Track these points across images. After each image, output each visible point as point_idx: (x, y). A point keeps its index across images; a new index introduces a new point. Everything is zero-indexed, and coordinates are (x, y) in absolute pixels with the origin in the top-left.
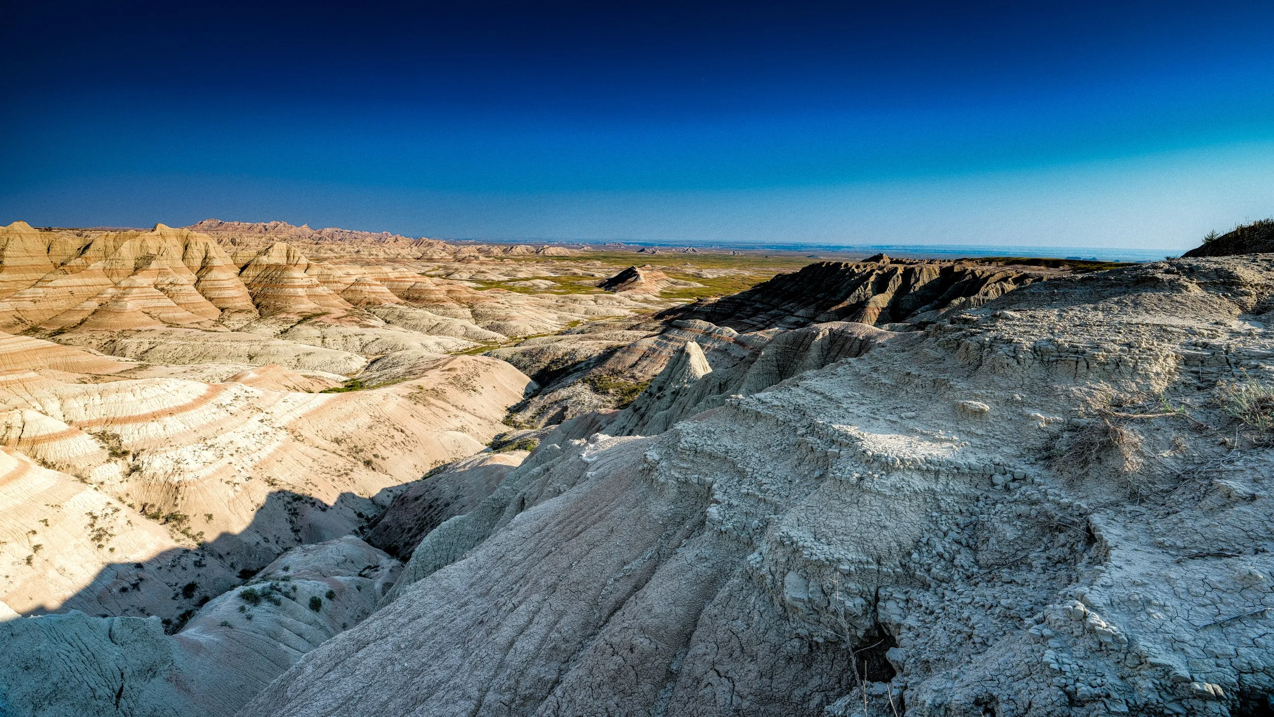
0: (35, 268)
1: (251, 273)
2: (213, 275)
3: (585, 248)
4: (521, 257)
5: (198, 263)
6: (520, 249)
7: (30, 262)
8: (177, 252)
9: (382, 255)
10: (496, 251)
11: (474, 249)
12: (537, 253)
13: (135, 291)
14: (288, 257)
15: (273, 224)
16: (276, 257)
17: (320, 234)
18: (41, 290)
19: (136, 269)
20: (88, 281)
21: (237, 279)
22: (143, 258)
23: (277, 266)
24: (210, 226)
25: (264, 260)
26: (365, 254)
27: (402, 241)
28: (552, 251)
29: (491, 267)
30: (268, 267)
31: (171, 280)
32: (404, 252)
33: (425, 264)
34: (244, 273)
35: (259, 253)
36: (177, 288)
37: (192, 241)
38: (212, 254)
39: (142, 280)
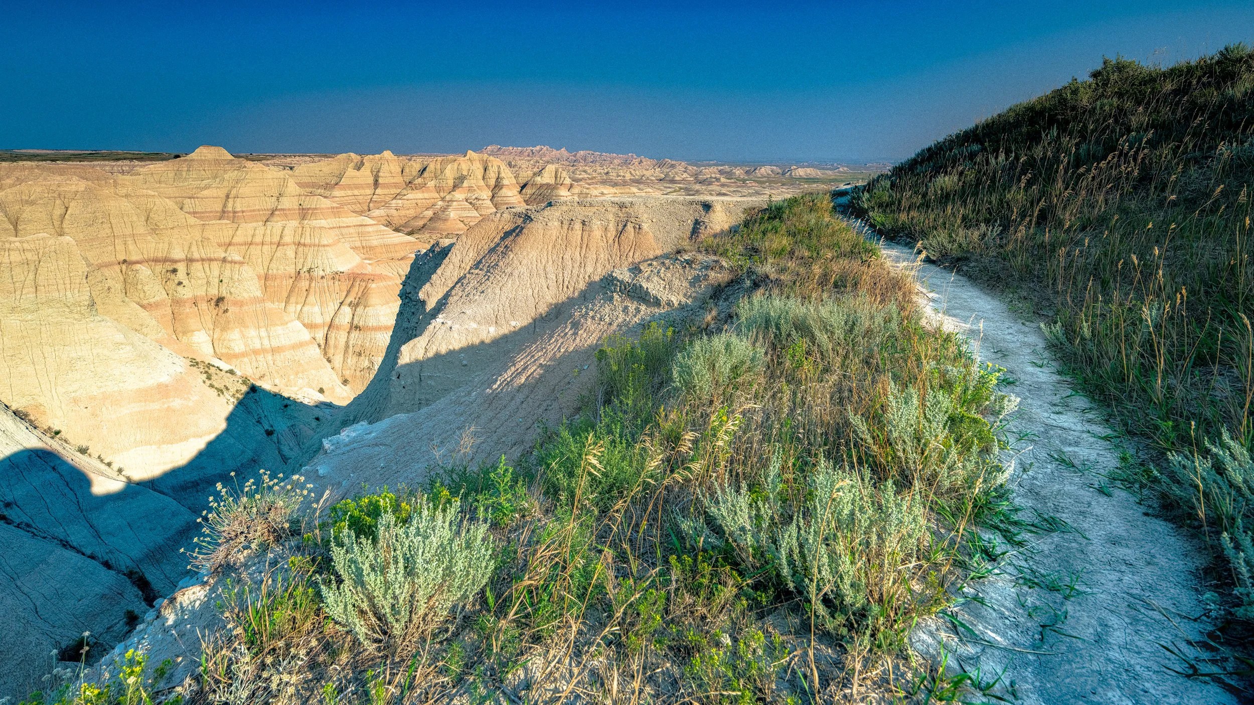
0: (395, 185)
1: (528, 191)
2: (504, 192)
3: (841, 169)
4: (764, 179)
5: (492, 182)
6: (765, 170)
7: (392, 181)
8: (479, 173)
9: (628, 177)
10: (738, 172)
11: (715, 170)
12: (784, 174)
13: (455, 203)
14: (556, 178)
15: (538, 148)
16: (547, 178)
17: (575, 156)
18: (400, 202)
19: (454, 187)
20: (426, 195)
21: (519, 196)
22: (459, 178)
23: (548, 185)
24: (492, 151)
25: (538, 179)
26: (613, 175)
27: (647, 162)
28: (801, 172)
29: (732, 189)
30: (542, 186)
31: (476, 196)
32: (648, 174)
33: (668, 185)
34: (524, 191)
35: (535, 174)
36: (480, 202)
37: (490, 165)
38: (503, 175)
39: (459, 195)
